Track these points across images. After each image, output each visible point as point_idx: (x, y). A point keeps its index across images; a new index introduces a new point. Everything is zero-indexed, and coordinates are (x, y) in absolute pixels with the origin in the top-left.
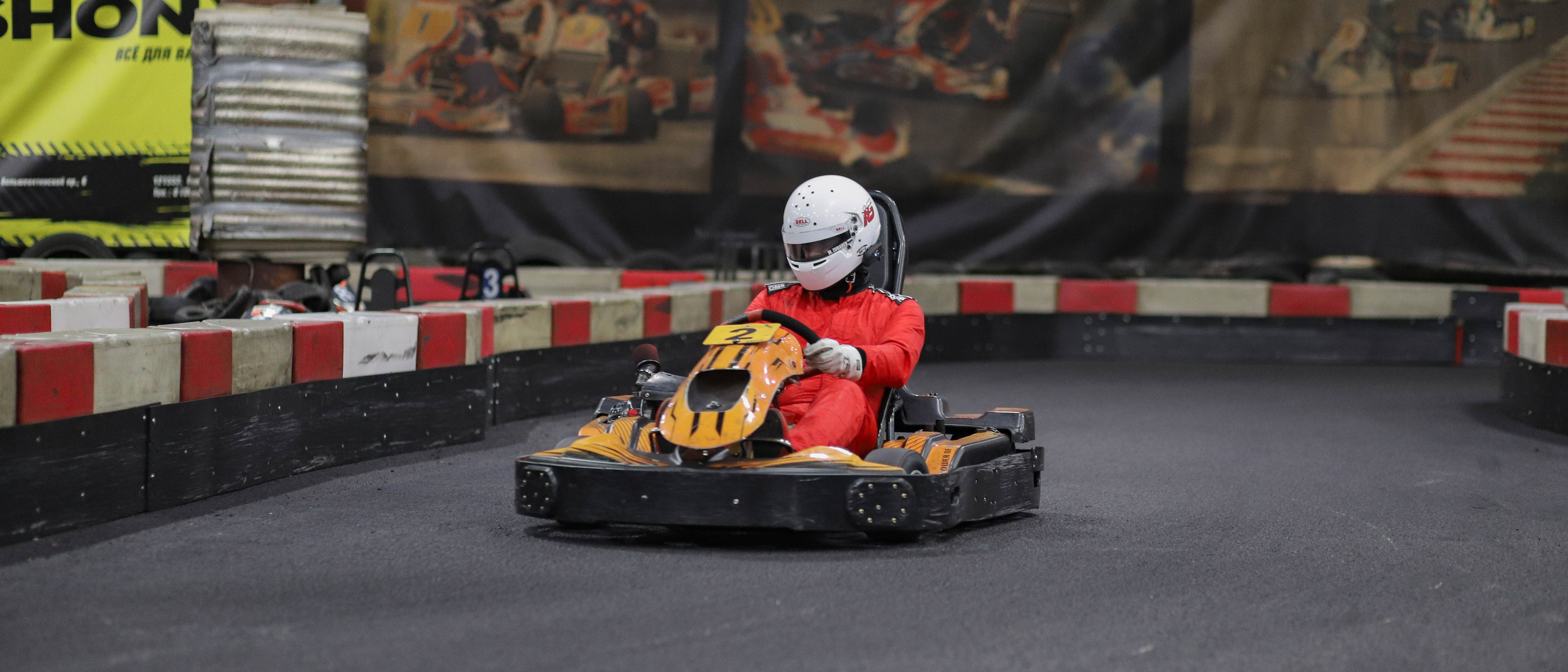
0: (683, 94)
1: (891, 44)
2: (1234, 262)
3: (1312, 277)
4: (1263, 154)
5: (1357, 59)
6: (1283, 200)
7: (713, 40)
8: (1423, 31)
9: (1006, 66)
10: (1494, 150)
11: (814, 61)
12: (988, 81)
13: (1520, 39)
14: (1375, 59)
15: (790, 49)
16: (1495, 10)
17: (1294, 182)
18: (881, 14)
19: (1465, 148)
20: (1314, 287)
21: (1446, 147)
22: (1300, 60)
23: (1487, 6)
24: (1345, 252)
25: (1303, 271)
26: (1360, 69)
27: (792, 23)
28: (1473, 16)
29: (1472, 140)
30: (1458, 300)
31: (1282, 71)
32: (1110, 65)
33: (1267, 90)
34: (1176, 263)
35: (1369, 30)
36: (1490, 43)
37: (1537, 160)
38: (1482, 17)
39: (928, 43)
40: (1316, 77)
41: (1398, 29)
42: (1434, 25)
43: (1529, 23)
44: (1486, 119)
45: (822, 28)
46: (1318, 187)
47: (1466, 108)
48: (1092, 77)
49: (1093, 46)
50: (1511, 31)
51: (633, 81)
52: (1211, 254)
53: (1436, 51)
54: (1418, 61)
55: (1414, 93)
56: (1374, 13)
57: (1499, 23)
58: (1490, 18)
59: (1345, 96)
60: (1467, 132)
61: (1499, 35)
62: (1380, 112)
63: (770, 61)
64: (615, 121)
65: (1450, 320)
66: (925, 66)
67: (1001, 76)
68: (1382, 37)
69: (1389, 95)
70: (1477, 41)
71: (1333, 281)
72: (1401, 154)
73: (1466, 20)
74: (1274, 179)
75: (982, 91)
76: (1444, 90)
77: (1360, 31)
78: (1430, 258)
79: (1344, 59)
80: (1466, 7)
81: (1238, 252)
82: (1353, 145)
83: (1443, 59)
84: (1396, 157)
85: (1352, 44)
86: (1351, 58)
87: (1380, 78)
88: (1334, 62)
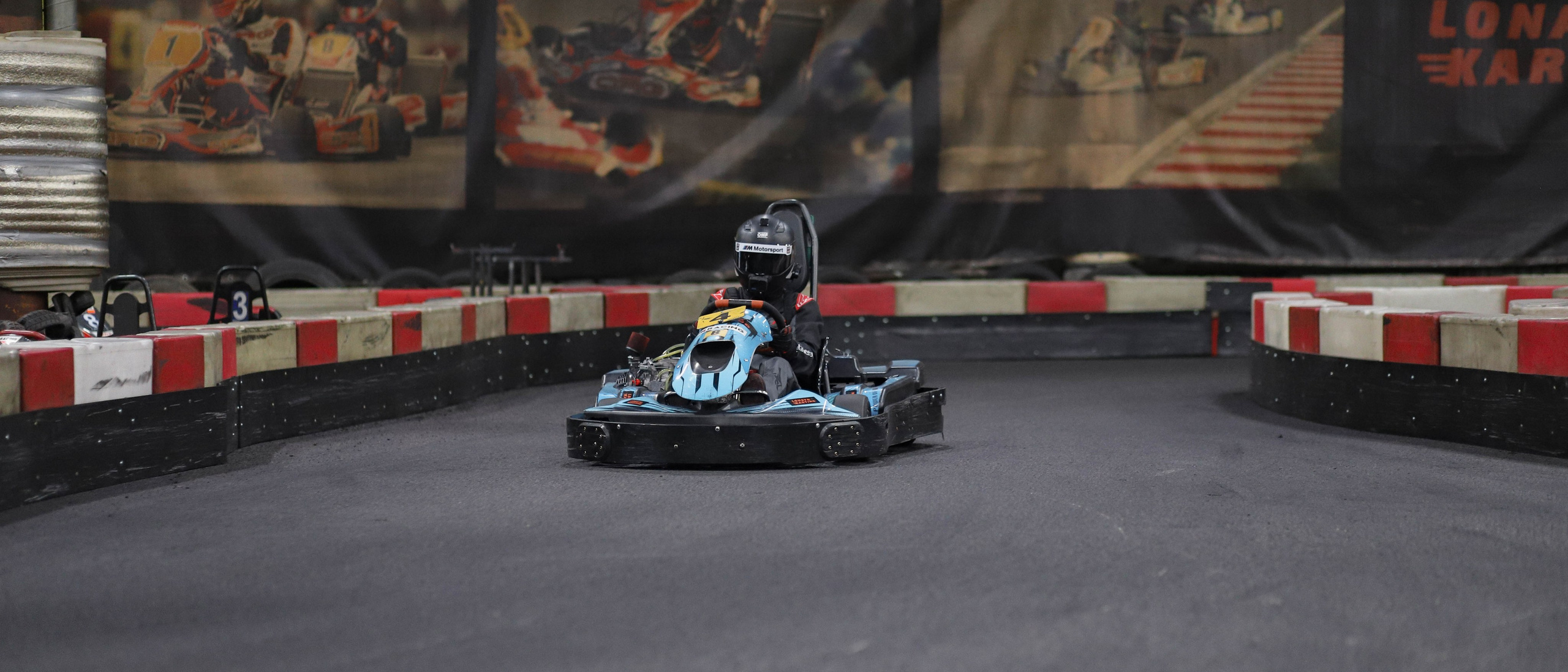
0: (435, 111)
1: (642, 53)
2: (990, 262)
3: (1068, 274)
4: (1017, 153)
5: (1105, 56)
6: (1037, 198)
7: (464, 55)
8: (1170, 28)
9: (758, 73)
10: (1244, 143)
11: (566, 73)
12: (740, 89)
13: (1268, 33)
14: (1124, 55)
15: (541, 61)
16: (1242, 3)
17: (1047, 180)
18: (632, 25)
19: (1216, 142)
20: (1072, 283)
21: (1196, 141)
22: (1049, 58)
24: (1100, 248)
25: (1059, 268)
26: (1109, 66)
27: (542, 37)
28: (1221, 10)
29: (1223, 134)
30: (1213, 292)
31: (1033, 71)
32: (862, 69)
33: (1018, 90)
34: (933, 264)
35: (1116, 26)
36: (1239, 36)
37: (1291, 151)
38: (1230, 12)
39: (679, 53)
40: (1066, 75)
41: (1144, 25)
42: (1181, 20)
43: (1277, 15)
44: (1237, 112)
45: (572, 40)
46: (1071, 185)
47: (1217, 102)
48: (843, 80)
49: (845, 51)
50: (1259, 24)
51: (384, 99)
52: (969, 255)
53: (1182, 47)
54: (1166, 56)
55: (1163, 88)
56: (1120, 9)
57: (1244, 16)
58: (1239, 11)
59: (1094, 93)
60: (1218, 126)
61: (1249, 28)
62: (1130, 109)
63: (521, 74)
64: (367, 138)
65: (1205, 312)
66: (678, 76)
67: (753, 83)
68: (1129, 34)
69: (1138, 90)
70: (1224, 35)
71: (1089, 277)
72: (1150, 150)
73: (1214, 15)
74: (1027, 178)
75: (735, 99)
76: (1193, 85)
77: (1108, 28)
78: (1184, 252)
79: (1093, 56)
80: (1213, 2)
81: (995, 251)
82: (1105, 141)
83: (1189, 55)
84: (1148, 152)
85: (1100, 42)
86: (1100, 56)
87: (1129, 74)
88: (1083, 60)
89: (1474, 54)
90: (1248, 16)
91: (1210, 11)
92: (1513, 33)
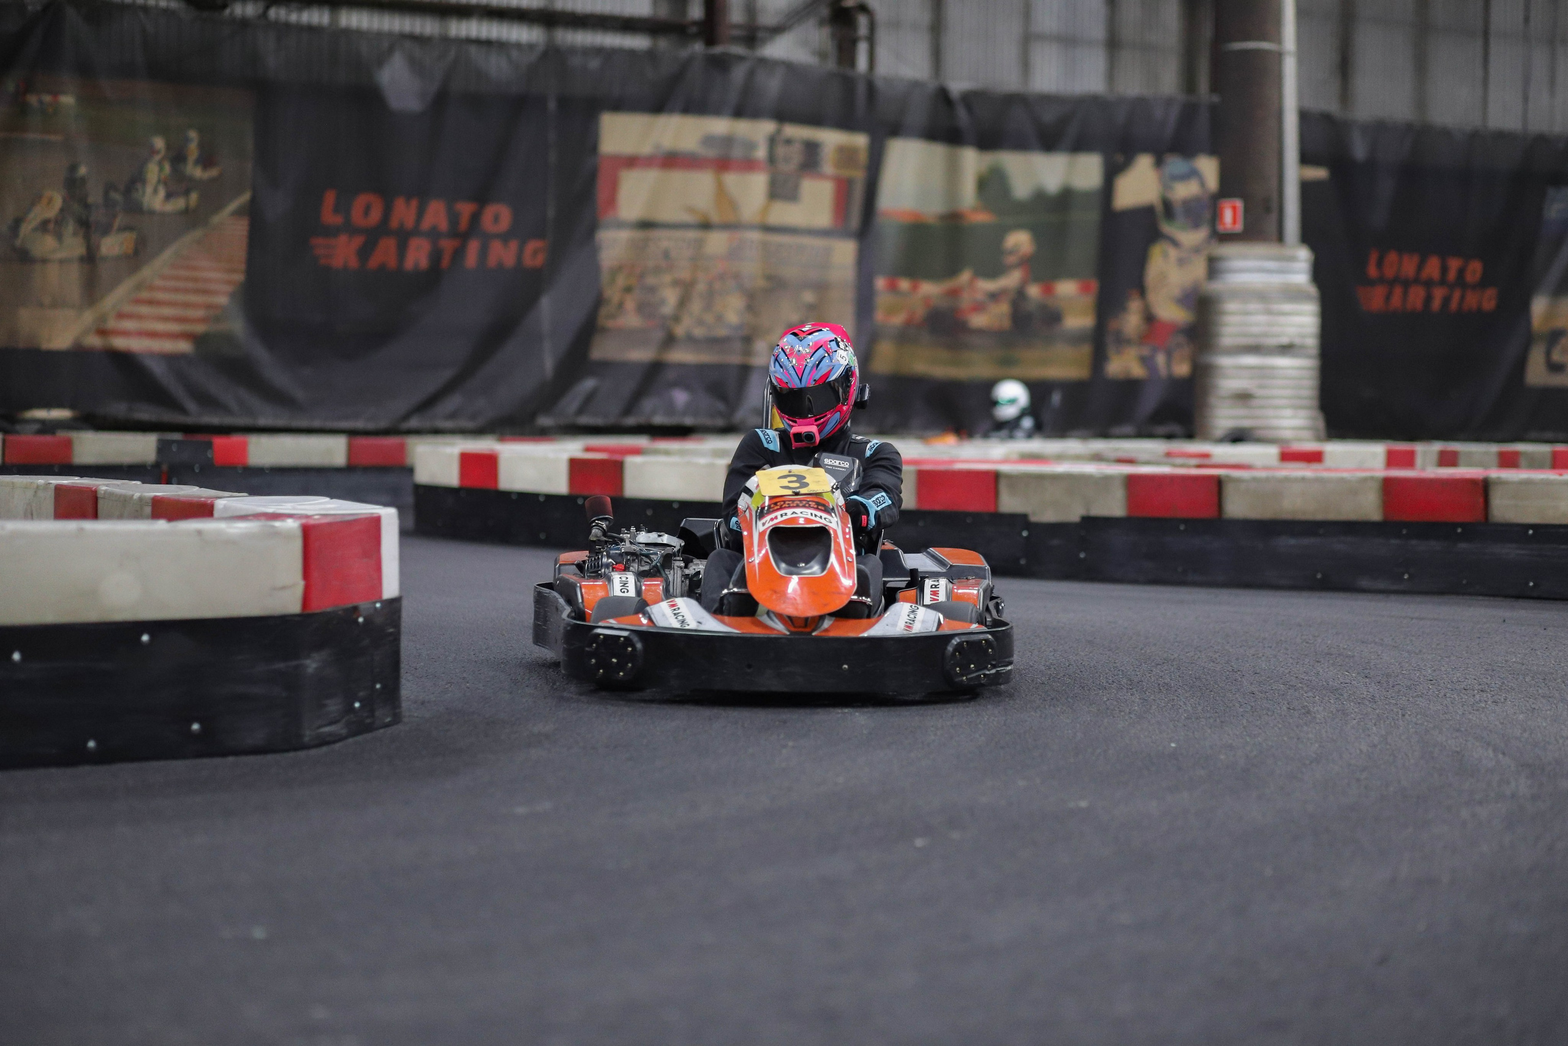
3: (18, 429)
8: (108, 203)
10: (167, 311)
13: (186, 211)
14: (70, 227)
16: (165, 184)
19: (144, 310)
20: (27, 437)
21: (130, 308)
23: (159, 181)
24: (48, 405)
25: (12, 422)
26: (59, 237)
28: (149, 190)
29: (150, 302)
30: (163, 448)
35: (64, 201)
36: (163, 215)
37: (205, 320)
38: (155, 191)
40: (18, 243)
42: (118, 197)
43: (194, 197)
44: (159, 282)
46: (21, 345)
47: (146, 272)
50: (179, 203)
53: (118, 222)
54: (106, 230)
55: (103, 259)
57: (169, 196)
58: (162, 193)
59: (44, 261)
60: (145, 295)
61: (170, 207)
62: (74, 275)
65: (157, 464)
68: (76, 207)
69: (81, 260)
70: (152, 213)
72: (90, 315)
73: (144, 192)
76: (126, 257)
77: (58, 202)
78: (119, 409)
79: (44, 226)
80: (143, 181)
82: (55, 305)
83: (124, 229)
84: (88, 317)
85: (52, 212)
86: (51, 226)
87: (73, 246)
88: (35, 230)
89: (357, 241)
91: (141, 191)
92: (394, 223)
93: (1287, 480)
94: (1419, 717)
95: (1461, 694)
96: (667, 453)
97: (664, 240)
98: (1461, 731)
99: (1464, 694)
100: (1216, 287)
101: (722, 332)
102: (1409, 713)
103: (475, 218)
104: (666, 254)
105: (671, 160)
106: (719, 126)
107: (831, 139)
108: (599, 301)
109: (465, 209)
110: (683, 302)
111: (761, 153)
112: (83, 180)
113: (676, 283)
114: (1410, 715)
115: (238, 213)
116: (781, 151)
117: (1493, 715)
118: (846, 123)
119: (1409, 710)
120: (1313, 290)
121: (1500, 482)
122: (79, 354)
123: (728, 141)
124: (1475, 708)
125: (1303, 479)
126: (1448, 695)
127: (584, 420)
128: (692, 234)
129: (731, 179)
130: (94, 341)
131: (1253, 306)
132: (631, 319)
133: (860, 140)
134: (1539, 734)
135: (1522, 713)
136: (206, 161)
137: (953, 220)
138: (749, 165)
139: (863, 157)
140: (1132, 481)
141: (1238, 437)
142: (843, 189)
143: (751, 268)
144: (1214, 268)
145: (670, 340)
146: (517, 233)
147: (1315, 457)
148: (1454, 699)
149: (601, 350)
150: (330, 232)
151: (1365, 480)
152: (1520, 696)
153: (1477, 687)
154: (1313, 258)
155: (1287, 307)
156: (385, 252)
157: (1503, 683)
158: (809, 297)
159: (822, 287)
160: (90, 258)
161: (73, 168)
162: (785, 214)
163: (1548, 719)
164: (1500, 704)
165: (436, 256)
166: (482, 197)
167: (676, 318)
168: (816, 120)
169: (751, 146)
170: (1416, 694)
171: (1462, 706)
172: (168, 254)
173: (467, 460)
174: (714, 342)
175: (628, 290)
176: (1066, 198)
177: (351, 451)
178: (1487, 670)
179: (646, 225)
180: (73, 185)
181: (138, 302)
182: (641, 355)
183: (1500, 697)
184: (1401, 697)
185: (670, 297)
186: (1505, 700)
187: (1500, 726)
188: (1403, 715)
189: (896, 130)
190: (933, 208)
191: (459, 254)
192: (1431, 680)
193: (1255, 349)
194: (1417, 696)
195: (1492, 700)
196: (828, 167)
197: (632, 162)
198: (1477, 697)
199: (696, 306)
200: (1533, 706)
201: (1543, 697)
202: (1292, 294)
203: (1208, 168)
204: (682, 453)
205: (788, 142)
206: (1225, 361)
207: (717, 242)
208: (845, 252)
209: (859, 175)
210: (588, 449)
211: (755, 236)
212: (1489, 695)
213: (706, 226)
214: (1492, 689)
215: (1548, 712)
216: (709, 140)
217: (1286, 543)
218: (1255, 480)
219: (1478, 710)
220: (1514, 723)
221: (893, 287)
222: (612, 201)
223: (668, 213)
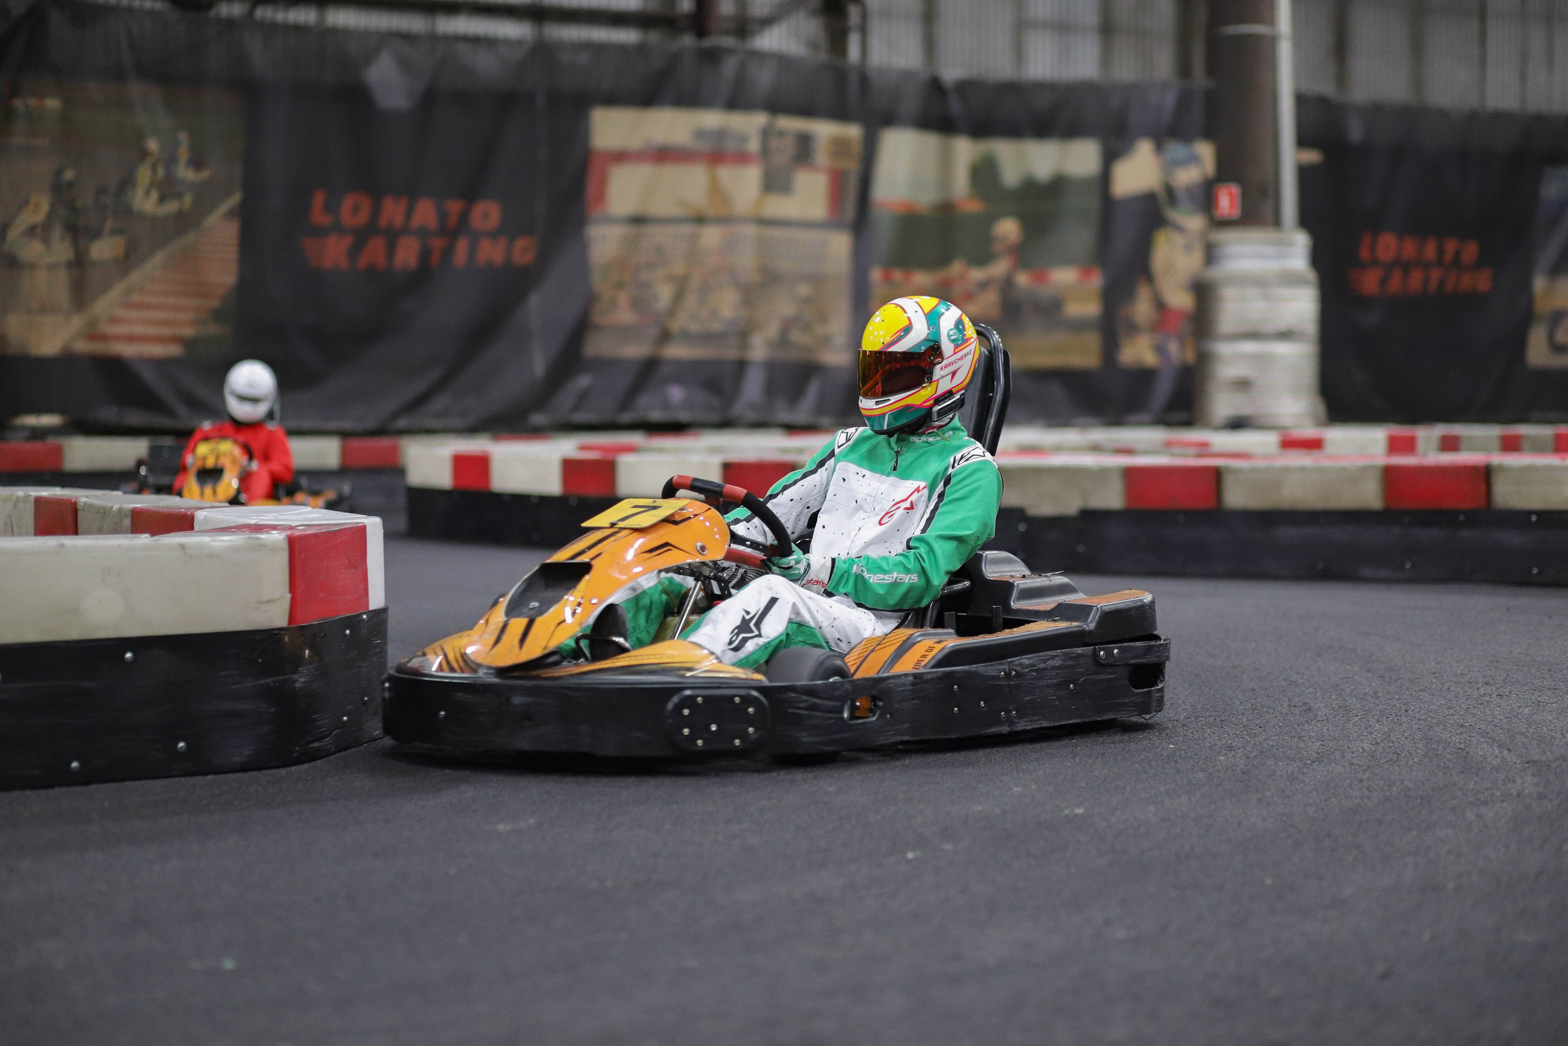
3: (8, 436)
8: (99, 207)
10: (156, 315)
13: (180, 214)
14: (57, 232)
16: (158, 187)
19: (134, 314)
20: (17, 444)
21: (121, 313)
23: (151, 185)
24: (39, 411)
26: (46, 241)
28: (140, 192)
29: (141, 306)
30: (153, 454)
36: (154, 217)
37: (194, 323)
38: (147, 193)
41: (77, 204)
42: (108, 200)
43: (187, 199)
46: (11, 351)
47: (135, 277)
50: (172, 207)
53: (108, 225)
54: (95, 234)
55: (91, 263)
56: (57, 189)
57: (159, 199)
58: (155, 195)
59: (32, 266)
60: (136, 298)
61: (163, 210)
62: (62, 281)
69: (70, 265)
70: (142, 216)
72: (80, 320)
73: (134, 197)
76: (116, 261)
77: (45, 207)
78: (109, 414)
79: (31, 231)
80: (134, 185)
82: (43, 310)
83: (115, 232)
84: (77, 322)
85: (39, 218)
86: (38, 231)
87: (61, 250)
88: (22, 235)
89: (347, 241)
90: (162, 199)
91: (131, 195)
92: (383, 222)
93: (1286, 470)
94: (1422, 712)
95: (1466, 688)
96: (661, 450)
97: (657, 235)
98: (1466, 726)
99: (1468, 687)
100: (1214, 273)
101: (716, 326)
102: (1412, 708)
103: (464, 217)
104: (659, 250)
105: (664, 155)
106: (712, 119)
107: (824, 130)
108: (591, 299)
109: (454, 207)
110: (678, 297)
111: (754, 146)
112: (71, 185)
113: (671, 278)
114: (1413, 710)
115: (230, 214)
116: (774, 143)
117: (1498, 709)
118: (839, 113)
119: (1412, 705)
120: (1311, 275)
121: (1501, 468)
122: (67, 360)
123: (721, 134)
124: (1479, 702)
125: (1303, 469)
126: (1452, 689)
127: (580, 417)
128: (686, 229)
129: (726, 174)
130: (82, 346)
131: (1252, 291)
132: (625, 316)
133: (853, 131)
134: (1545, 729)
135: (1528, 706)
136: (197, 163)
137: (946, 210)
138: (742, 158)
139: (857, 148)
140: (1131, 474)
141: (1237, 424)
142: (837, 180)
143: (746, 261)
144: (1211, 254)
145: (665, 336)
146: (509, 230)
147: (1315, 444)
148: (1458, 692)
149: (596, 346)
150: (320, 232)
151: (1365, 469)
152: (1525, 688)
153: (1481, 680)
154: (1311, 243)
155: (1286, 292)
156: (375, 252)
157: (1508, 675)
158: (804, 290)
159: (817, 280)
160: (79, 263)
161: (59, 172)
162: (780, 206)
163: (1554, 713)
164: (1505, 698)
165: (425, 254)
166: (471, 194)
167: (671, 313)
168: (807, 111)
169: (743, 139)
170: (1420, 688)
171: (1466, 700)
172: (158, 258)
173: (461, 462)
174: (708, 338)
175: (620, 285)
176: (1058, 186)
177: (345, 453)
178: (1491, 662)
179: (638, 220)
180: (61, 191)
181: (129, 306)
182: (635, 351)
183: (1504, 690)
184: (1403, 692)
185: (664, 294)
186: (1510, 692)
187: (1505, 721)
188: (1407, 711)
189: (889, 119)
190: (925, 198)
191: (448, 252)
192: (1435, 673)
193: (1254, 335)
194: (1421, 690)
195: (1496, 693)
196: (822, 157)
197: (621, 157)
198: (1482, 691)
199: (691, 301)
200: (1539, 699)
201: (1549, 689)
202: (1290, 279)
203: (1205, 152)
204: (675, 451)
205: (781, 134)
206: (1223, 349)
207: (711, 236)
208: (840, 244)
209: (853, 167)
210: (583, 448)
211: (750, 230)
212: (1494, 689)
213: (700, 220)
214: (1497, 682)
215: (1554, 705)
216: (701, 134)
217: (1286, 533)
218: (1255, 470)
219: (1482, 704)
220: (1520, 716)
221: (887, 279)
222: (601, 196)
223: (661, 207)
